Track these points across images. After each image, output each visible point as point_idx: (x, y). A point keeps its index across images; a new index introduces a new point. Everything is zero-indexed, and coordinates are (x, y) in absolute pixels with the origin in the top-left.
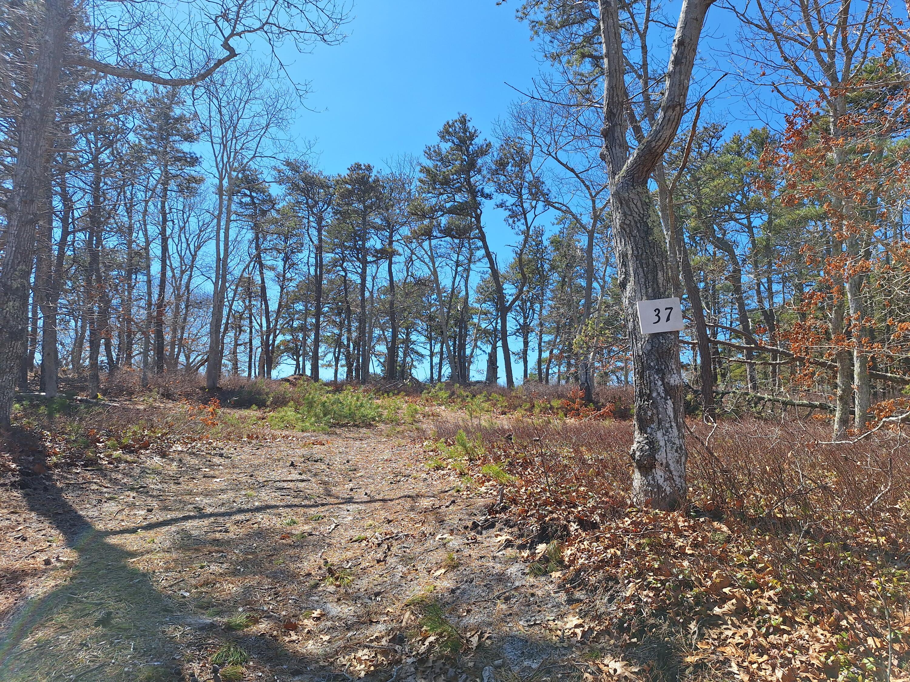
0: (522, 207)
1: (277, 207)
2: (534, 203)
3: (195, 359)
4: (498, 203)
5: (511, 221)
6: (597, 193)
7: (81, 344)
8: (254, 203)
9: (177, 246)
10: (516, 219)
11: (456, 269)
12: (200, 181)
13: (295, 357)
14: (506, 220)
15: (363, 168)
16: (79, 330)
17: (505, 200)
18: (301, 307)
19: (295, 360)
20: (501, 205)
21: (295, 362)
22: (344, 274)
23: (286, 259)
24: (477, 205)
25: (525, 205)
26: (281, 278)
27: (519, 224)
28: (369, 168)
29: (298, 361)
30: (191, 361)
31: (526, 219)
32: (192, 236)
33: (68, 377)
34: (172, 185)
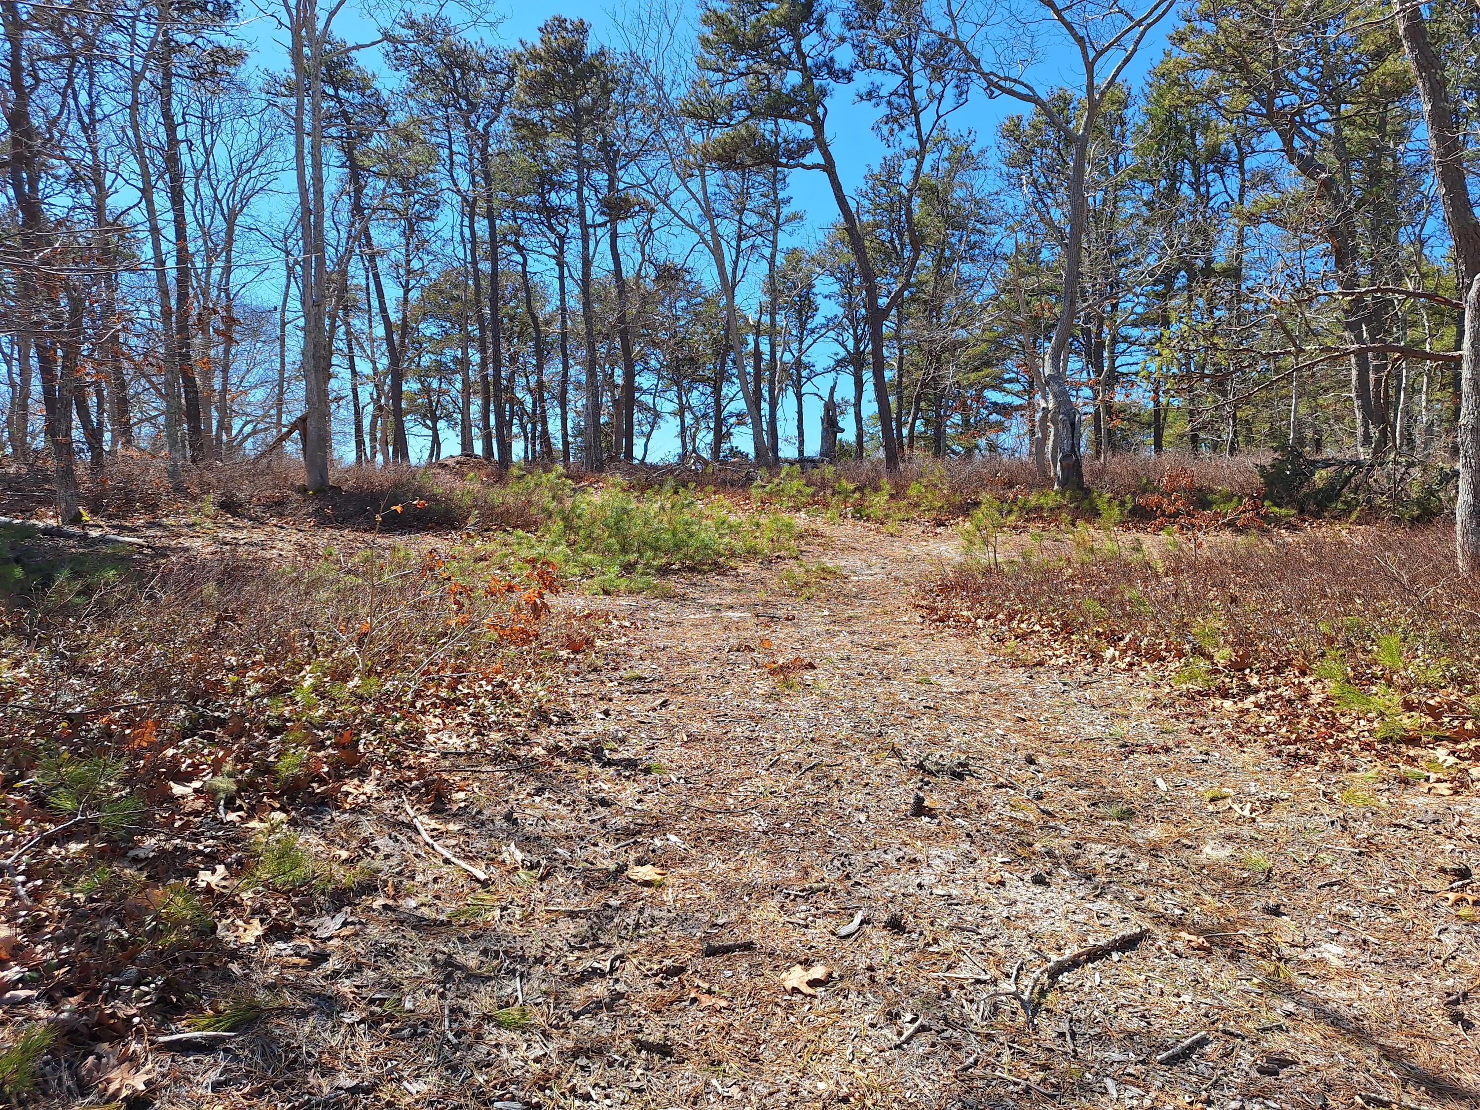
0: (912, 97)
1: (390, 120)
2: (937, 88)
3: (241, 431)
4: (863, 91)
5: (885, 129)
6: (1100, 54)
7: (24, 406)
8: (344, 114)
9: (194, 206)
10: (896, 127)
11: (738, 246)
12: (237, 57)
13: (429, 422)
14: (876, 128)
15: (570, 27)
16: (17, 379)
17: (878, 83)
18: (434, 330)
19: (427, 427)
20: (871, 95)
21: (430, 433)
22: (521, 260)
23: (410, 231)
24: (819, 96)
25: (917, 94)
26: (402, 271)
27: (903, 135)
28: (582, 29)
29: (435, 430)
30: (234, 433)
31: (918, 124)
32: (224, 184)
33: (7, 473)
34: (180, 64)
